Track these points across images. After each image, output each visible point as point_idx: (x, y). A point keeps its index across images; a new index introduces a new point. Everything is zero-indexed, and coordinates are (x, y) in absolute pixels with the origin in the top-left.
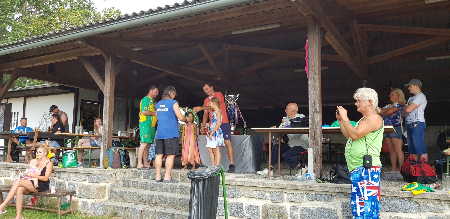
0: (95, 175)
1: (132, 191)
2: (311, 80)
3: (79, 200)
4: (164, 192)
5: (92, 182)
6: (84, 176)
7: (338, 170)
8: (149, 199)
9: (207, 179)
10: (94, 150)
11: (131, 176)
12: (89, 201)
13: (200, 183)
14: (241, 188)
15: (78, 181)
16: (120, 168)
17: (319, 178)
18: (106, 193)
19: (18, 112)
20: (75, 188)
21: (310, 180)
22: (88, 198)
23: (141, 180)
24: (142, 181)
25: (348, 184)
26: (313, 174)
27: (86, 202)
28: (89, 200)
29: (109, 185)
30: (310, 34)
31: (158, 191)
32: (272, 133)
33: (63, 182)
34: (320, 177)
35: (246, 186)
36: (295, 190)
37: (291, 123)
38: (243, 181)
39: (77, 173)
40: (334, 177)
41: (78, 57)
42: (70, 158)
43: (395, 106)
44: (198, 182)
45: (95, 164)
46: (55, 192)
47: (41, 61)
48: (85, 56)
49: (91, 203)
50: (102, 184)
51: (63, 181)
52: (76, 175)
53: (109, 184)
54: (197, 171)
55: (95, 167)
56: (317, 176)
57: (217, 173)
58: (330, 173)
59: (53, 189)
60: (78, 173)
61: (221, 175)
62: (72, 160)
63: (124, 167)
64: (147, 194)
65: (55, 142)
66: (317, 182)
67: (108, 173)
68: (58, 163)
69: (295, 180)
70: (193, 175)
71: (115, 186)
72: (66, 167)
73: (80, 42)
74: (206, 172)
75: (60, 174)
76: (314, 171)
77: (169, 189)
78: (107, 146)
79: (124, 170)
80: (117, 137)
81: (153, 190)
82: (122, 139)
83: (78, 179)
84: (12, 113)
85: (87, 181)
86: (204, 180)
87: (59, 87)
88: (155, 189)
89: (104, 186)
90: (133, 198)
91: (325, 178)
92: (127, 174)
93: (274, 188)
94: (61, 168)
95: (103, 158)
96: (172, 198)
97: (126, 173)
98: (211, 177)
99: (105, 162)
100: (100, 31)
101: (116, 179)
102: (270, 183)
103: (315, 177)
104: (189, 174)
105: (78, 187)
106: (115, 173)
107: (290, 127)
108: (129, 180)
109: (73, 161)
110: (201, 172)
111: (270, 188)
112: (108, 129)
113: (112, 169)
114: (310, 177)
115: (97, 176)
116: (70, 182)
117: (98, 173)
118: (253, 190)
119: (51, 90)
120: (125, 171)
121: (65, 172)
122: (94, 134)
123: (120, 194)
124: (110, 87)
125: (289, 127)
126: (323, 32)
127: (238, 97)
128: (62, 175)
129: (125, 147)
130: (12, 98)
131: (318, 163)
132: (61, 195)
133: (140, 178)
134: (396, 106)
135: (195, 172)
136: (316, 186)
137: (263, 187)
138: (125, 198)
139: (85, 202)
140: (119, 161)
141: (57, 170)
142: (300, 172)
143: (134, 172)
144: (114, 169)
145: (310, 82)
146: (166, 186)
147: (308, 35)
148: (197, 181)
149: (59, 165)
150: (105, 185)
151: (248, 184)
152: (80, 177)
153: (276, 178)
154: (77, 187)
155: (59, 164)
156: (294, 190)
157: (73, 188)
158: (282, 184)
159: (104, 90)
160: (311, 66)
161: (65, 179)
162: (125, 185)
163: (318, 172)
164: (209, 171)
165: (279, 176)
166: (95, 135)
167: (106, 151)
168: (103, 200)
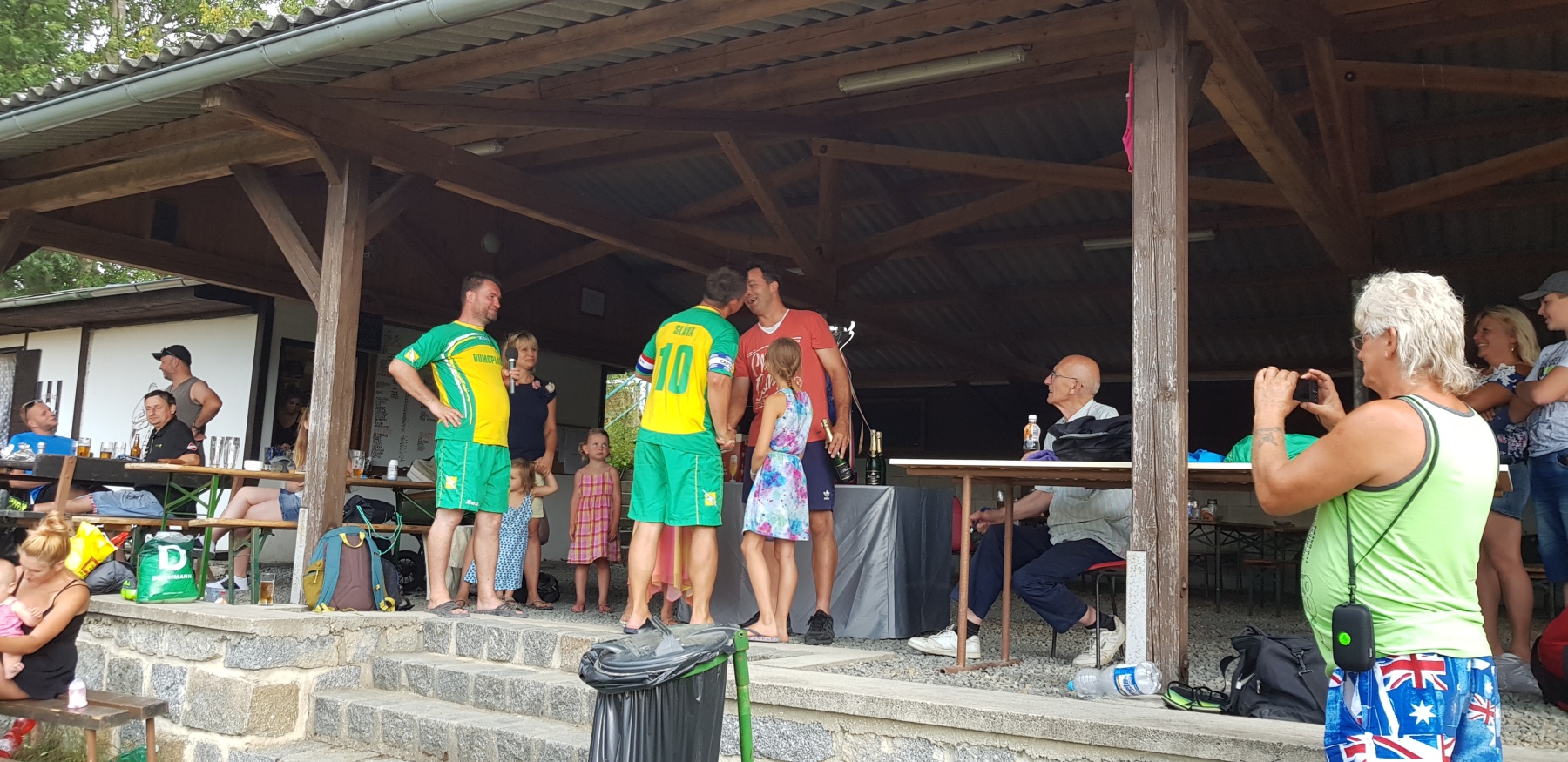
0: (250, 637)
1: (394, 709)
2: (1145, 257)
3: (187, 736)
4: (527, 718)
5: (237, 666)
6: (209, 639)
7: (1258, 654)
8: (459, 746)
9: (659, 685)
10: (274, 531)
11: (409, 641)
12: (224, 744)
13: (627, 704)
14: (828, 724)
15: (187, 658)
16: (369, 610)
17: (1172, 685)
18: (297, 710)
19: (60, 383)
20: (174, 687)
21: (1133, 694)
22: (221, 730)
23: (447, 661)
24: (443, 667)
25: (1303, 721)
26: (1144, 670)
27: (213, 747)
28: (224, 738)
29: (311, 679)
30: (1140, 65)
31: (503, 711)
32: (974, 480)
33: (133, 661)
34: (1177, 679)
35: (847, 715)
36: (1064, 745)
37: (1055, 443)
38: (833, 691)
39: (183, 625)
40: (1239, 685)
41: (230, 167)
42: (167, 564)
43: (1499, 381)
44: (620, 696)
45: (268, 589)
46: (85, 703)
47: (101, 182)
48: (255, 165)
49: (232, 750)
50: (282, 677)
51: (134, 656)
52: (179, 634)
53: (313, 674)
54: (623, 648)
55: (266, 601)
56: (1164, 674)
57: (705, 659)
58: (1224, 664)
59: (76, 693)
60: (186, 628)
61: (730, 668)
62: (176, 572)
63: (382, 605)
64: (452, 722)
65: (150, 497)
66: (1162, 705)
67: (309, 631)
68: (122, 584)
69: (1066, 689)
70: (603, 668)
71: (337, 685)
72: (146, 599)
73: (214, 103)
74: (658, 653)
75: (124, 627)
76: (1152, 655)
77: (547, 703)
78: (319, 518)
79: (377, 618)
80: (379, 481)
81: (486, 707)
82: (405, 491)
83: (186, 653)
84: (41, 383)
85: (222, 659)
86: (648, 691)
87: (199, 291)
88: (492, 700)
89: (286, 682)
90: (398, 739)
91: (1200, 688)
92: (393, 636)
93: (969, 730)
94: (126, 606)
95: (305, 566)
96: (551, 747)
97: (386, 628)
98: (680, 681)
99: (310, 583)
100: (288, 55)
101: (342, 653)
102: (950, 708)
103: (1156, 684)
104: (587, 660)
105: (187, 686)
106: (337, 630)
107: (1053, 460)
108: (394, 658)
109: (177, 577)
110: (637, 654)
111: (952, 728)
112: (325, 452)
113: (329, 613)
114: (1134, 682)
115: (257, 642)
116: (159, 662)
117: (261, 631)
118: (876, 735)
119: (172, 302)
120: (380, 623)
121: (142, 622)
122: (288, 472)
123: (350, 718)
124: (339, 286)
125: (1047, 460)
126: (1197, 61)
127: (852, 333)
128: (132, 631)
129: (405, 521)
130: (43, 329)
131: (1168, 616)
132: (99, 718)
133: (444, 650)
134: (1505, 382)
135: (612, 653)
136: (1161, 729)
137: (922, 721)
138: (368, 735)
139: (207, 749)
140: (366, 581)
141: (111, 613)
142: (1094, 647)
143: (421, 628)
144: (339, 614)
145: (1138, 265)
146: (535, 693)
147: (1133, 66)
148: (616, 696)
149: (123, 590)
150: (294, 679)
151: (858, 705)
152: (194, 642)
153: (987, 676)
154: (182, 683)
155: (126, 587)
156: (1060, 743)
157: (168, 688)
158: (1004, 713)
159: (318, 297)
160: (1145, 199)
161: (142, 651)
162: (379, 681)
163: (1171, 660)
164: (672, 651)
165: (1004, 661)
166: (291, 472)
167: (316, 540)
168: (281, 740)
